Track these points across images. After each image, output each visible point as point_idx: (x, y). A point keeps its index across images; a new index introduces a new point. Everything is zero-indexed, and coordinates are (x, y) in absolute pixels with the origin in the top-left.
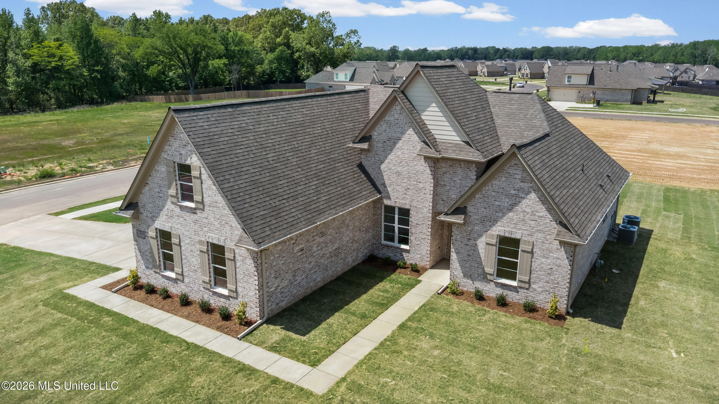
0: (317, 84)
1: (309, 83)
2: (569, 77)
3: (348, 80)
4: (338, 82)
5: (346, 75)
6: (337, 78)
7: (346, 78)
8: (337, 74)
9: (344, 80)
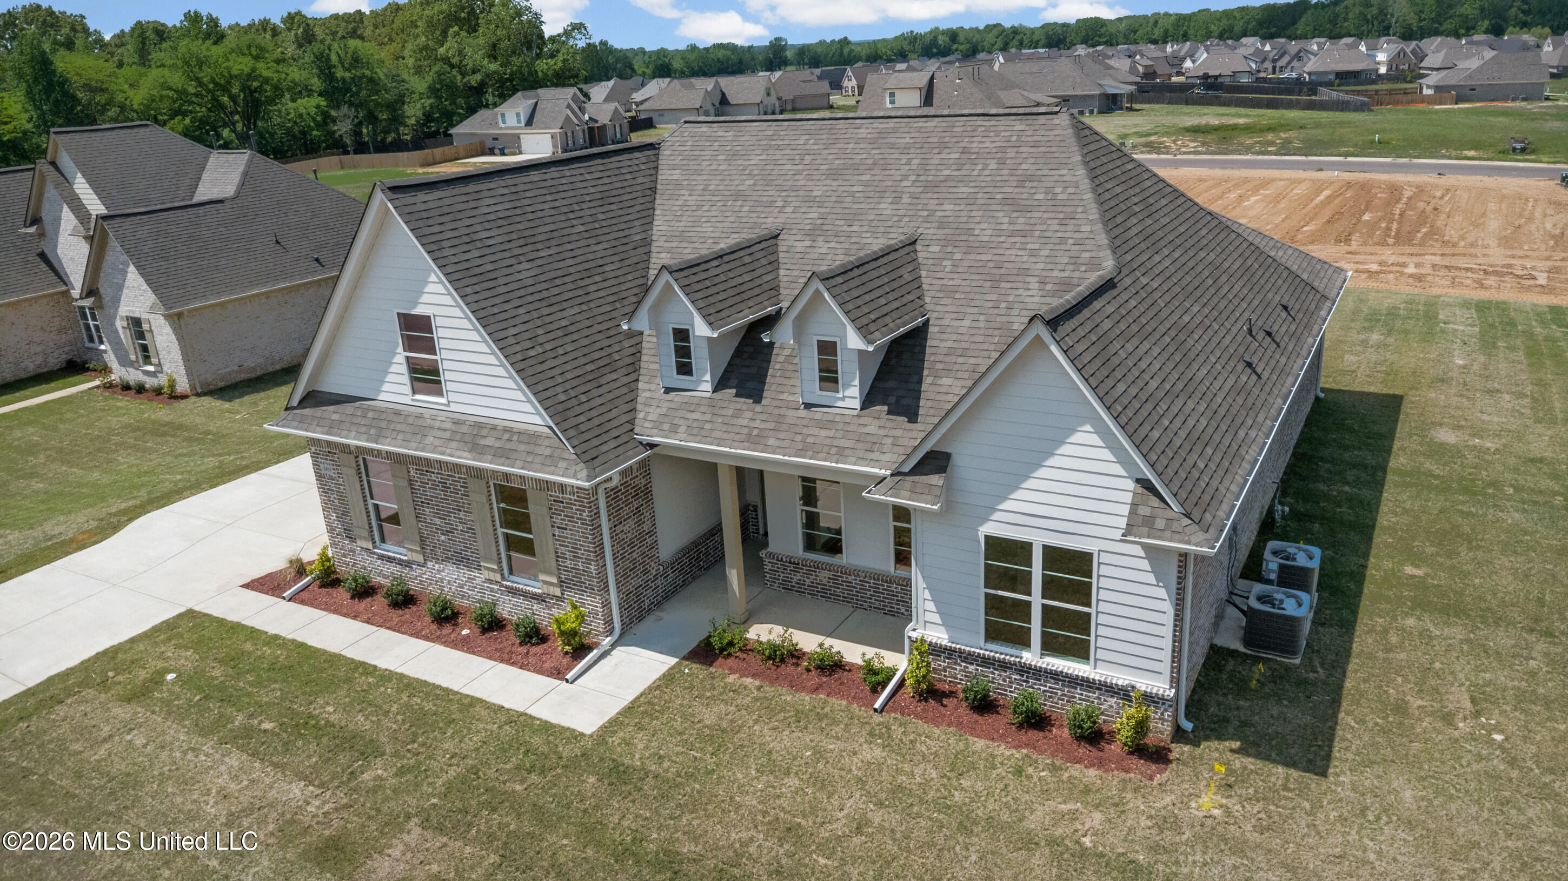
0: (472, 134)
1: (458, 134)
2: (892, 95)
3: (523, 124)
4: (506, 128)
5: (518, 115)
6: (504, 122)
7: (519, 121)
8: (503, 115)
9: (516, 124)
